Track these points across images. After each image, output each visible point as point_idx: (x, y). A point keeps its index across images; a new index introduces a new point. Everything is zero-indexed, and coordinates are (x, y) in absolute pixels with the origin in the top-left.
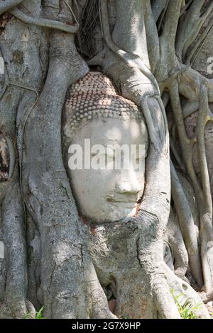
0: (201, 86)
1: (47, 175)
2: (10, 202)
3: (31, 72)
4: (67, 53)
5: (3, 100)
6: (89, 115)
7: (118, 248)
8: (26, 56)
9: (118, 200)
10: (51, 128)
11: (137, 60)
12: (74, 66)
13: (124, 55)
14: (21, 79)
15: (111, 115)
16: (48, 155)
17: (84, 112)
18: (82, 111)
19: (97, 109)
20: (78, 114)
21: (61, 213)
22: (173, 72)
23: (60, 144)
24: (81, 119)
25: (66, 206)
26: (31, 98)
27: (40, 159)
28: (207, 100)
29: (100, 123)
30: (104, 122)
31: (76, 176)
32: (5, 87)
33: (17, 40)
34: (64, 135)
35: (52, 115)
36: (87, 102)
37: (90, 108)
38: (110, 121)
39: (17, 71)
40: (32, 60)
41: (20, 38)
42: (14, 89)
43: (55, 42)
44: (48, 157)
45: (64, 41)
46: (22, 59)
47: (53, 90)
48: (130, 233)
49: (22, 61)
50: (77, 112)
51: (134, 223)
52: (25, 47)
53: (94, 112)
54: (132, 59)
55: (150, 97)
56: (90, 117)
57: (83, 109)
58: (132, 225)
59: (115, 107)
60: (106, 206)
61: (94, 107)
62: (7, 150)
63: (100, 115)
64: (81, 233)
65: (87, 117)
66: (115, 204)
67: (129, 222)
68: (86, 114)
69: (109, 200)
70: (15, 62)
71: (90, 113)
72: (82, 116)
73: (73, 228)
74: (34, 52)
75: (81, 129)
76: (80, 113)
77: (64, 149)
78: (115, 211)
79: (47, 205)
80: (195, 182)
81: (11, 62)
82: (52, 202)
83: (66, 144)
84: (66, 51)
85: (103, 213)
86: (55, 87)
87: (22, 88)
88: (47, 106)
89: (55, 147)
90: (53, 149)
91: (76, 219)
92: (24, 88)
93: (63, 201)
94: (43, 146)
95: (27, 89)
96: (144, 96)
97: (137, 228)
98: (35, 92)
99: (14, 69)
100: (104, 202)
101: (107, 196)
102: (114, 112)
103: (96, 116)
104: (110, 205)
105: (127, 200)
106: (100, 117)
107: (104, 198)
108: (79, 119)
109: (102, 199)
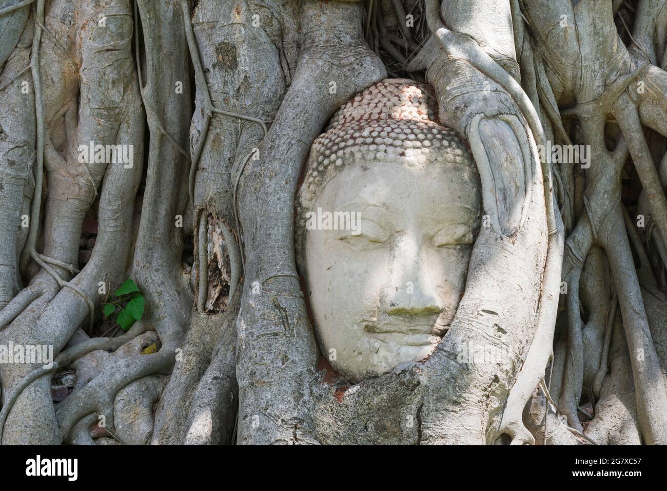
3: (256, 85)
4: (327, 41)
5: (209, 146)
6: (338, 158)
7: (384, 428)
8: (244, 54)
9: (385, 328)
10: (270, 190)
11: (467, 45)
12: (341, 66)
13: (445, 36)
14: (233, 101)
15: (380, 155)
16: (262, 246)
17: (332, 153)
18: (328, 152)
19: (354, 145)
20: (321, 159)
21: (268, 358)
22: (613, 78)
24: (326, 167)
25: (279, 345)
26: (252, 136)
29: (356, 172)
30: (365, 169)
33: (222, 22)
34: (300, 205)
35: (276, 165)
37: (342, 144)
38: (376, 168)
39: (225, 84)
40: (257, 60)
41: (227, 17)
42: (224, 122)
43: (306, 21)
44: (262, 251)
45: (323, 18)
46: (235, 59)
48: (405, 395)
49: (234, 64)
51: (412, 374)
52: (239, 35)
53: (348, 150)
54: (458, 43)
55: (487, 117)
56: (339, 162)
57: (331, 148)
58: (408, 376)
60: (366, 342)
61: (351, 142)
62: (224, 249)
63: (358, 156)
64: (306, 398)
65: (334, 162)
66: (381, 336)
67: (404, 371)
68: (333, 157)
69: (370, 330)
70: (221, 67)
71: (341, 153)
72: (326, 162)
73: (288, 387)
74: (260, 44)
76: (325, 157)
78: (382, 353)
79: (248, 344)
81: (214, 66)
82: (255, 337)
84: (324, 37)
85: (360, 358)
86: (288, 110)
87: (237, 118)
88: (270, 148)
89: (274, 228)
90: (271, 232)
91: (299, 370)
92: (242, 119)
93: (276, 334)
94: (256, 228)
95: (247, 120)
96: (471, 116)
97: (419, 383)
98: (260, 124)
99: (220, 80)
100: (359, 333)
101: (364, 321)
102: (390, 149)
103: (351, 160)
104: (372, 340)
105: (405, 328)
106: (357, 160)
107: (359, 324)
108: (321, 168)
109: (356, 327)
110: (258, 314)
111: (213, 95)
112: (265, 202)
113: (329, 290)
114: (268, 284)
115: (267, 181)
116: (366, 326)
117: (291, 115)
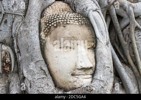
0: (129, 7)
1: (32, 64)
2: (13, 86)
3: (18, 4)
5: (3, 23)
6: (54, 24)
9: (78, 74)
10: (32, 35)
14: (11, 9)
15: (68, 22)
16: (32, 52)
17: (52, 23)
18: (50, 22)
20: (48, 24)
22: (110, 1)
23: (39, 44)
24: (50, 27)
25: (45, 81)
27: (27, 55)
28: (133, 16)
29: (62, 28)
30: (65, 27)
31: (51, 63)
32: (2, 15)
35: (32, 27)
36: (53, 17)
37: (55, 20)
38: (68, 26)
42: (9, 15)
44: (32, 53)
47: (31, 13)
50: (47, 23)
51: (90, 87)
53: (57, 21)
55: (94, 11)
56: (55, 25)
57: (51, 21)
58: (89, 88)
59: (71, 17)
61: (58, 19)
63: (61, 23)
65: (53, 25)
66: (77, 76)
67: (87, 86)
68: (53, 24)
69: (73, 75)
71: (55, 22)
72: (50, 25)
75: (51, 33)
76: (49, 24)
77: (42, 47)
79: (34, 82)
80: (134, 67)
82: (36, 79)
83: (42, 44)
86: (33, 11)
87: (13, 14)
88: (29, 22)
89: (35, 46)
90: (35, 47)
91: (53, 88)
92: (14, 14)
93: (43, 78)
94: (28, 47)
95: (17, 15)
96: (89, 10)
97: (92, 89)
98: (21, 16)
99: (6, 3)
100: (70, 76)
101: (71, 72)
102: (71, 20)
103: (59, 24)
104: (74, 78)
105: (84, 74)
106: (61, 24)
107: (69, 73)
108: (49, 27)
109: (69, 74)
110: (36, 72)
111: (4, 7)
112: (31, 38)
113: (57, 64)
114: (37, 63)
115: (30, 32)
116: (72, 74)
117: (34, 12)
